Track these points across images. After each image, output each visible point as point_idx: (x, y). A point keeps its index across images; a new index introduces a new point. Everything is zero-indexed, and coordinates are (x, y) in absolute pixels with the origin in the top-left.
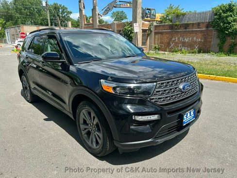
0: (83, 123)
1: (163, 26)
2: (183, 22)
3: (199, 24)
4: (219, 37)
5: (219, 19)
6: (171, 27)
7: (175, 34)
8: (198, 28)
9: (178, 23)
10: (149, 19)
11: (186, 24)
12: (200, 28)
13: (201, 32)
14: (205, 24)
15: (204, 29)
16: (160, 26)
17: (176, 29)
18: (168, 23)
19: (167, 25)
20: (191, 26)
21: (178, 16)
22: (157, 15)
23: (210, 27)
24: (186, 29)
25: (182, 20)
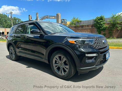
0: (55, 63)
1: (72, 26)
2: (81, 25)
3: (88, 26)
4: (97, 31)
5: (97, 23)
6: (75, 27)
7: (77, 30)
8: (88, 27)
9: (78, 25)
10: (64, 24)
11: (82, 26)
12: (89, 27)
13: (89, 29)
14: (91, 25)
15: (91, 28)
16: (70, 27)
17: (78, 28)
18: (73, 25)
19: (73, 26)
20: (84, 26)
21: (78, 22)
22: (67, 22)
23: (93, 27)
24: (82, 28)
25: (80, 24)
